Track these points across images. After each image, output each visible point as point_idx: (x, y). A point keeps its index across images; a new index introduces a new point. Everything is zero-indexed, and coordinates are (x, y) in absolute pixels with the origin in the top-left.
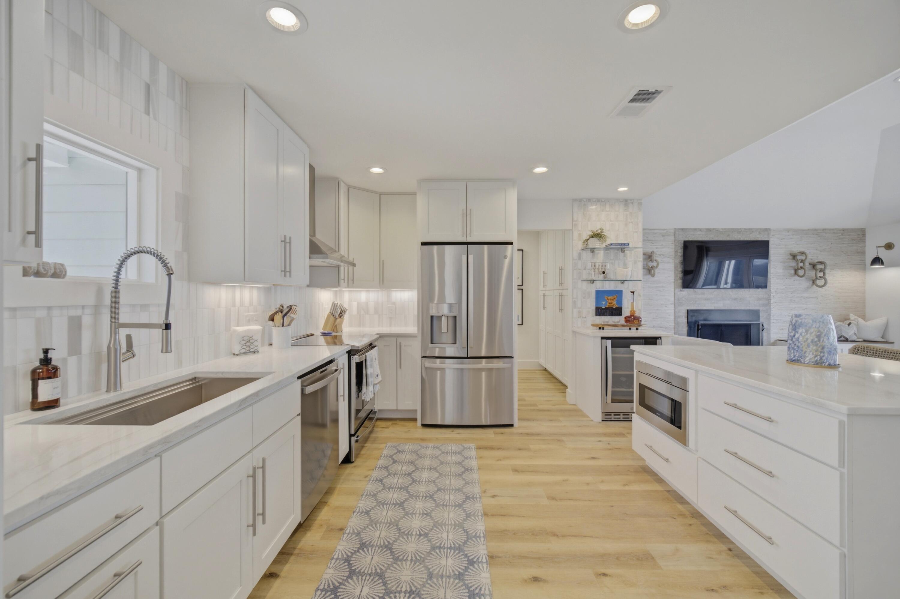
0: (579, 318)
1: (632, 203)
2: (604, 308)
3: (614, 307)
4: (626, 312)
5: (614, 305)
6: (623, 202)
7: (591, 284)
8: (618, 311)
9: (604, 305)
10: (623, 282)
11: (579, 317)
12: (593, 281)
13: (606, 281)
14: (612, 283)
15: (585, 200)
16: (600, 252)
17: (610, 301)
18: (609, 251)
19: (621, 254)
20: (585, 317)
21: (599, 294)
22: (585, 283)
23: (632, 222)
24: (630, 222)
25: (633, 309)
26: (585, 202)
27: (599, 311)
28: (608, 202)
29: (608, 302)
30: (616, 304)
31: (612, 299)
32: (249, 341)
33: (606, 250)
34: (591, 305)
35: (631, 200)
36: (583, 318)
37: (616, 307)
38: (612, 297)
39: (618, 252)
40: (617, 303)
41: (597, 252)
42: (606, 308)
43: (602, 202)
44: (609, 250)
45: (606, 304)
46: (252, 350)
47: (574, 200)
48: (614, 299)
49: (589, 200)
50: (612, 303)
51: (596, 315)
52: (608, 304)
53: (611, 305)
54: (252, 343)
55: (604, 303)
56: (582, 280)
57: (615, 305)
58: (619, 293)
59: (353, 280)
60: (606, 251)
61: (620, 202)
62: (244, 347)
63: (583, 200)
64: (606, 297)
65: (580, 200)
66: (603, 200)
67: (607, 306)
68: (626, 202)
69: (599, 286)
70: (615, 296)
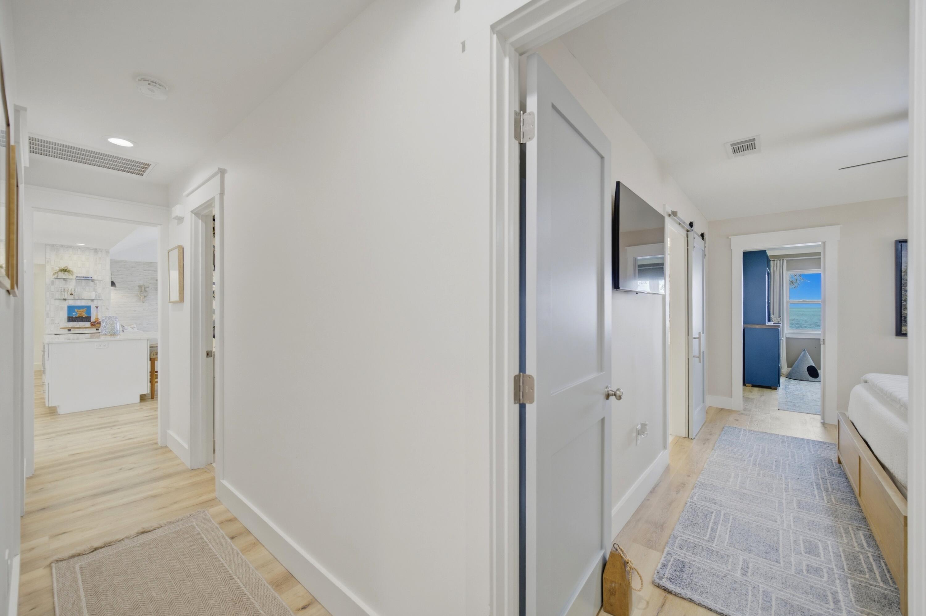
1: (101, 251)
2: (74, 317)
3: (83, 317)
4: (93, 320)
6: (93, 250)
7: (64, 302)
8: (88, 319)
9: (74, 315)
10: (92, 300)
12: (65, 300)
13: (77, 300)
14: (82, 301)
16: (73, 281)
17: (80, 312)
19: (91, 283)
20: (58, 324)
21: (71, 309)
22: (58, 301)
23: (101, 263)
24: (98, 263)
25: (97, 316)
27: (70, 319)
29: (78, 313)
34: (64, 315)
35: (100, 249)
36: (55, 324)
38: (82, 310)
40: (86, 313)
42: (76, 318)
44: (78, 280)
45: (77, 315)
47: (48, 245)
48: (84, 311)
49: (62, 246)
51: (68, 322)
53: (81, 315)
56: (55, 299)
57: (84, 315)
58: (88, 308)
60: (76, 281)
61: (91, 249)
64: (76, 310)
65: (53, 246)
67: (77, 316)
68: (96, 251)
69: (72, 303)
70: (85, 309)
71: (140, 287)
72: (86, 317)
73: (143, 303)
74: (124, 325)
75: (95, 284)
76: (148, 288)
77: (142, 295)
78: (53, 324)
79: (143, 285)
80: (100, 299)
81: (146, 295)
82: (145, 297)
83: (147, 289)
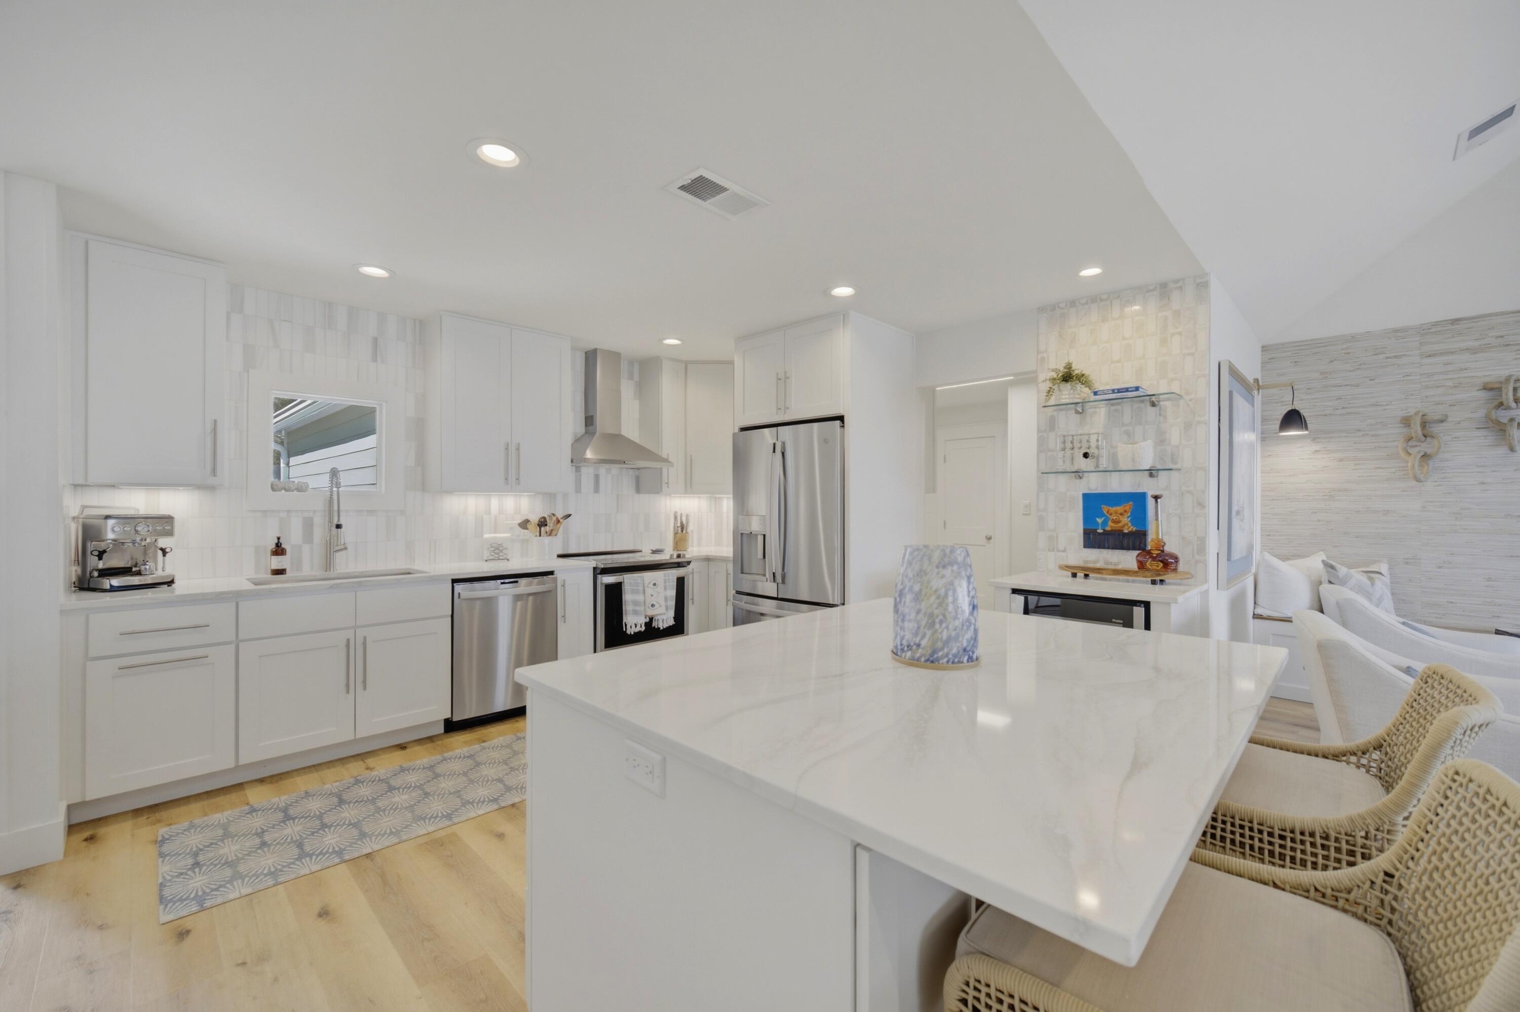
0: (1049, 550)
1: (1181, 288)
2: (1100, 531)
3: (1126, 531)
5: (1126, 527)
6: (1155, 289)
7: (1078, 481)
8: (1137, 541)
9: (1099, 525)
10: (1153, 473)
11: (1051, 550)
12: (1081, 476)
13: (1113, 473)
14: (1128, 477)
15: (1062, 305)
16: (1098, 410)
17: (1115, 516)
18: (1119, 407)
19: (1151, 411)
20: (1064, 551)
21: (1091, 503)
22: (1063, 479)
23: (1180, 334)
24: (1173, 335)
25: (1157, 534)
26: (1062, 309)
27: (1089, 538)
28: (1118, 297)
29: (1109, 518)
30: (1130, 525)
31: (1120, 512)
32: (498, 549)
33: (1112, 405)
34: (1075, 524)
35: (1176, 281)
36: (1058, 551)
37: (1130, 530)
38: (1119, 509)
39: (1142, 405)
41: (1091, 410)
42: (1106, 533)
43: (1102, 300)
44: (1118, 404)
45: (1105, 523)
46: (501, 558)
47: (1041, 310)
48: (1125, 511)
49: (1073, 303)
50: (1119, 522)
51: (1085, 546)
52: (1110, 523)
53: (1117, 526)
54: (501, 551)
55: (1100, 520)
56: (1058, 473)
57: (1127, 525)
58: (1138, 499)
59: (668, 483)
60: (1113, 408)
61: (1149, 291)
62: (493, 554)
63: (1059, 307)
64: (1105, 509)
65: (1054, 307)
66: (1104, 297)
67: (1108, 528)
68: (1164, 290)
69: (1095, 484)
70: (1129, 506)
71: (1406, 422)
72: (1131, 534)
73: (1418, 480)
74: (1334, 564)
75: (1160, 415)
76: (1442, 421)
77: (1411, 451)
78: (1053, 551)
79: (1416, 414)
80: (1178, 466)
81: (1429, 451)
82: (1426, 457)
83: (1436, 429)
